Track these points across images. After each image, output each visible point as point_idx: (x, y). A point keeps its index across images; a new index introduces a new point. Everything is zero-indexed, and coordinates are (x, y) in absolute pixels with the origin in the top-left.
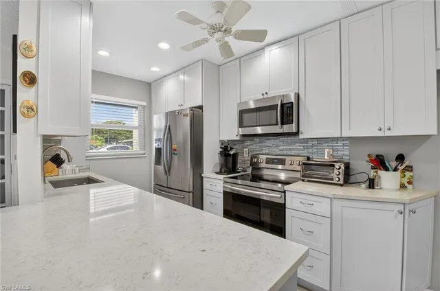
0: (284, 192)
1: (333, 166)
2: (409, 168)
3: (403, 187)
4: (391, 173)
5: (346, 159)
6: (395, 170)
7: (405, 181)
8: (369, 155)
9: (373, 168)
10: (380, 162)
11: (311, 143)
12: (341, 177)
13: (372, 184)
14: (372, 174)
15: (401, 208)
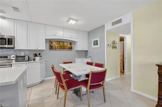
0: (11, 65)
1: (25, 57)
2: (41, 56)
3: (40, 60)
4: (38, 57)
5: (28, 55)
6: (39, 56)
7: (40, 59)
8: (33, 54)
9: (34, 57)
10: (36, 55)
11: (17, 51)
12: (27, 59)
13: (34, 60)
14: (34, 58)
15: (40, 63)
